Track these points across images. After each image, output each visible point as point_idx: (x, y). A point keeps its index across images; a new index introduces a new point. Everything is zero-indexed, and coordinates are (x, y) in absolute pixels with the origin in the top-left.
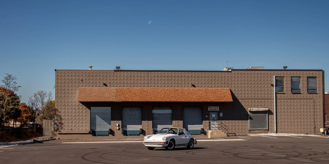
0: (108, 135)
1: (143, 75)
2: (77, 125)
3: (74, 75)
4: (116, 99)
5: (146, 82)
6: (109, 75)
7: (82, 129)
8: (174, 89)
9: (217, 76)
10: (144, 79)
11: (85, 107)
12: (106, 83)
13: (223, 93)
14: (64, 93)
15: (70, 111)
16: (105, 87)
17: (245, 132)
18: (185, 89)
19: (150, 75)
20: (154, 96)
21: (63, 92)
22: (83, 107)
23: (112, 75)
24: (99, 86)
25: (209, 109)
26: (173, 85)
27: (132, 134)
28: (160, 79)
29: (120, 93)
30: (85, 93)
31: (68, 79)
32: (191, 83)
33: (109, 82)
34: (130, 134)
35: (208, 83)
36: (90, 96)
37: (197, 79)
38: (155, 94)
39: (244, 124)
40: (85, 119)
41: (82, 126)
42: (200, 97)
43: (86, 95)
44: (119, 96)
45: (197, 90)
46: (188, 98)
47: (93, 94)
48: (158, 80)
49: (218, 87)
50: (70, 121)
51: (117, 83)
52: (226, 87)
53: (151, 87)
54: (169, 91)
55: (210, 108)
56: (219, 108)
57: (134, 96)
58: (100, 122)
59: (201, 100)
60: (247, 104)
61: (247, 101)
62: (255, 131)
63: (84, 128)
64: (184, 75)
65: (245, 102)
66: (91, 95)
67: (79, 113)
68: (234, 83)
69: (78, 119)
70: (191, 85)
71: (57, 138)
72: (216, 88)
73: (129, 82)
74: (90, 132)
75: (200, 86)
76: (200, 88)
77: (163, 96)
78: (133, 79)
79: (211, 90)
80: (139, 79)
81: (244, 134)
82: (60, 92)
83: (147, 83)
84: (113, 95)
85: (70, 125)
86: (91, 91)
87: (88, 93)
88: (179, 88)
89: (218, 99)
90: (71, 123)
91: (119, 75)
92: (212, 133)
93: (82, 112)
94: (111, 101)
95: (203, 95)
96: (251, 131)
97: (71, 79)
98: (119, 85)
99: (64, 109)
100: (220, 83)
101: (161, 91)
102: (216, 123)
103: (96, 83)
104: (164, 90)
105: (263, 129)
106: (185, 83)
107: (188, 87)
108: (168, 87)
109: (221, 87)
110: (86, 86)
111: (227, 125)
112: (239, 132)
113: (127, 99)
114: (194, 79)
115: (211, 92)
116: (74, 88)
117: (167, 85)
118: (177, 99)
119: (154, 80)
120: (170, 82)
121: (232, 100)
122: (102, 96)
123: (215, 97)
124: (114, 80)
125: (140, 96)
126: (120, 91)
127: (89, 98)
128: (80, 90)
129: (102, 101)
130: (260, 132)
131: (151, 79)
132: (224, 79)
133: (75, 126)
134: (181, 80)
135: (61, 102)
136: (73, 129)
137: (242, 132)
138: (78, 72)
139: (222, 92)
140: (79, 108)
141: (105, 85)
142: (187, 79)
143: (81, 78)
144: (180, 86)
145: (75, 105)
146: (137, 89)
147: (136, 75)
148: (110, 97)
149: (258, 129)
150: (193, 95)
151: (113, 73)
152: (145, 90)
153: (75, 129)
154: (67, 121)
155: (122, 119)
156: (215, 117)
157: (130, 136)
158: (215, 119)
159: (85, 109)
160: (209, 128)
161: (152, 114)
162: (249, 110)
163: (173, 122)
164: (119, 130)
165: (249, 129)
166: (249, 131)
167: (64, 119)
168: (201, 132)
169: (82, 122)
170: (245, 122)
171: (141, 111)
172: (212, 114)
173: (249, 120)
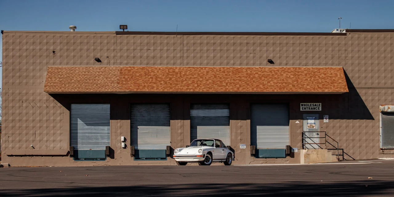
0: (104, 159)
1: (172, 41)
2: (45, 139)
3: (38, 41)
4: (118, 88)
5: (178, 55)
6: (106, 41)
7: (54, 148)
8: (234, 68)
9: (317, 42)
10: (174, 50)
11: (59, 104)
12: (101, 57)
13: (330, 77)
14: (20, 77)
15: (31, 112)
16: (98, 65)
17: (373, 153)
18: (254, 69)
19: (185, 42)
20: (193, 82)
21: (18, 74)
22: (55, 105)
23: (113, 41)
24: (87, 64)
25: (301, 107)
26: (232, 62)
27: (152, 157)
28: (205, 48)
29: (126, 77)
30: (59, 76)
31: (27, 50)
32: (267, 57)
33: (106, 55)
34: (148, 157)
35: (300, 57)
36: (69, 83)
37: (278, 49)
38: (194, 78)
39: (371, 138)
40: (61, 127)
41: (54, 141)
42: (284, 84)
43: (61, 80)
44: (124, 83)
45: (278, 71)
46: (261, 86)
47: (75, 79)
48: (201, 50)
49: (319, 64)
50: (31, 132)
51: (121, 57)
52: (336, 65)
53: (187, 64)
54: (224, 72)
55: (305, 105)
56: (321, 105)
57: (154, 81)
58: (89, 133)
59: (285, 89)
60: (377, 98)
61: (377, 91)
62: (392, 152)
63: (59, 145)
64: (252, 42)
65: (372, 93)
66: (71, 80)
67: (48, 115)
68: (352, 57)
69: (47, 127)
70: (266, 61)
71: (5, 164)
72: (316, 66)
73: (145, 55)
74: (69, 152)
75: (285, 62)
76: (285, 67)
77: (211, 81)
78: (152, 48)
79: (305, 71)
80: (166, 48)
81: (371, 158)
82: (11, 75)
83: (180, 57)
84: (113, 80)
85: (31, 139)
86: (72, 72)
87: (65, 76)
88: (243, 67)
89: (319, 87)
90: (33, 135)
91: (125, 41)
92: (307, 156)
93: (54, 114)
94: (109, 91)
95: (290, 81)
96: (386, 152)
97: (33, 50)
98: (126, 62)
99: (20, 107)
100: (324, 56)
101: (208, 72)
102: (316, 136)
103: (81, 56)
104: (212, 70)
106: (254, 57)
107: (260, 64)
108: (221, 64)
109: (326, 64)
110: (60, 64)
111: (337, 139)
112: (360, 153)
113: (141, 87)
114: (272, 49)
115: (306, 75)
116: (38, 68)
117: (219, 61)
118: (238, 88)
119: (194, 50)
120: (225, 55)
121: (347, 90)
122: (92, 81)
123: (314, 83)
124: (116, 51)
125: (166, 83)
126: (127, 72)
127: (67, 86)
128: (50, 70)
129: (92, 91)
131: (187, 50)
132: (330, 49)
133: (40, 141)
134: (247, 50)
135: (13, 94)
136: (37, 147)
137: (366, 153)
138: (47, 36)
139: (328, 75)
140: (47, 107)
141: (98, 60)
142: (258, 49)
143: (52, 48)
144: (245, 62)
145: (40, 100)
146: (161, 69)
147: (159, 42)
148: (107, 84)
150: (270, 80)
151: (114, 37)
152: (177, 70)
153: (40, 148)
154: (24, 132)
155: (131, 127)
156: (315, 124)
157: (147, 161)
158: (314, 128)
159: (60, 107)
160: (301, 145)
161: (191, 117)
162: (381, 111)
163: (231, 134)
164: (126, 148)
165: (381, 147)
166: (381, 151)
167: (20, 127)
168: (286, 153)
169: (54, 134)
170: (373, 133)
171: (170, 112)
172: (307, 118)
173: (381, 129)
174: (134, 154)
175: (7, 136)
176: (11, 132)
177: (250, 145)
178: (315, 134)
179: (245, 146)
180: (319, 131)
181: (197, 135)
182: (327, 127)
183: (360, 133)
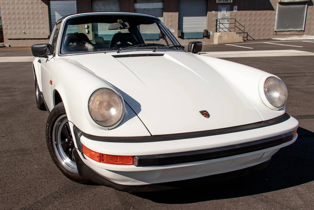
2: (32, 27)
7: (39, 33)
11: (40, 1)
15: (21, 7)
17: (268, 35)
39: (268, 23)
40: (42, 18)
41: (39, 28)
50: (22, 22)
62: (283, 33)
63: (42, 31)
67: (33, 9)
69: (33, 18)
71: (7, 45)
74: (50, 37)
81: (267, 38)
85: (23, 27)
90: (24, 24)
92: (220, 37)
93: (37, 8)
96: (278, 33)
99: (12, 3)
102: (227, 22)
105: (297, 29)
111: (243, 24)
112: (259, 34)
130: (291, 34)
133: (29, 28)
136: (28, 32)
137: (263, 35)
140: (32, 3)
149: (288, 30)
153: (30, 33)
154: (18, 22)
156: (226, 13)
158: (226, 16)
159: (41, 3)
160: (215, 29)
161: (135, 9)
162: (279, 1)
164: (89, 34)
165: (275, 30)
166: (275, 33)
167: (14, 19)
168: (204, 35)
169: (38, 23)
170: (270, 19)
171: (120, 5)
172: (221, 8)
173: (276, 16)
175: (6, 25)
176: (8, 22)
177: (178, 30)
178: (226, 20)
179: (174, 31)
180: (229, 18)
182: (235, 15)
183: (260, 20)
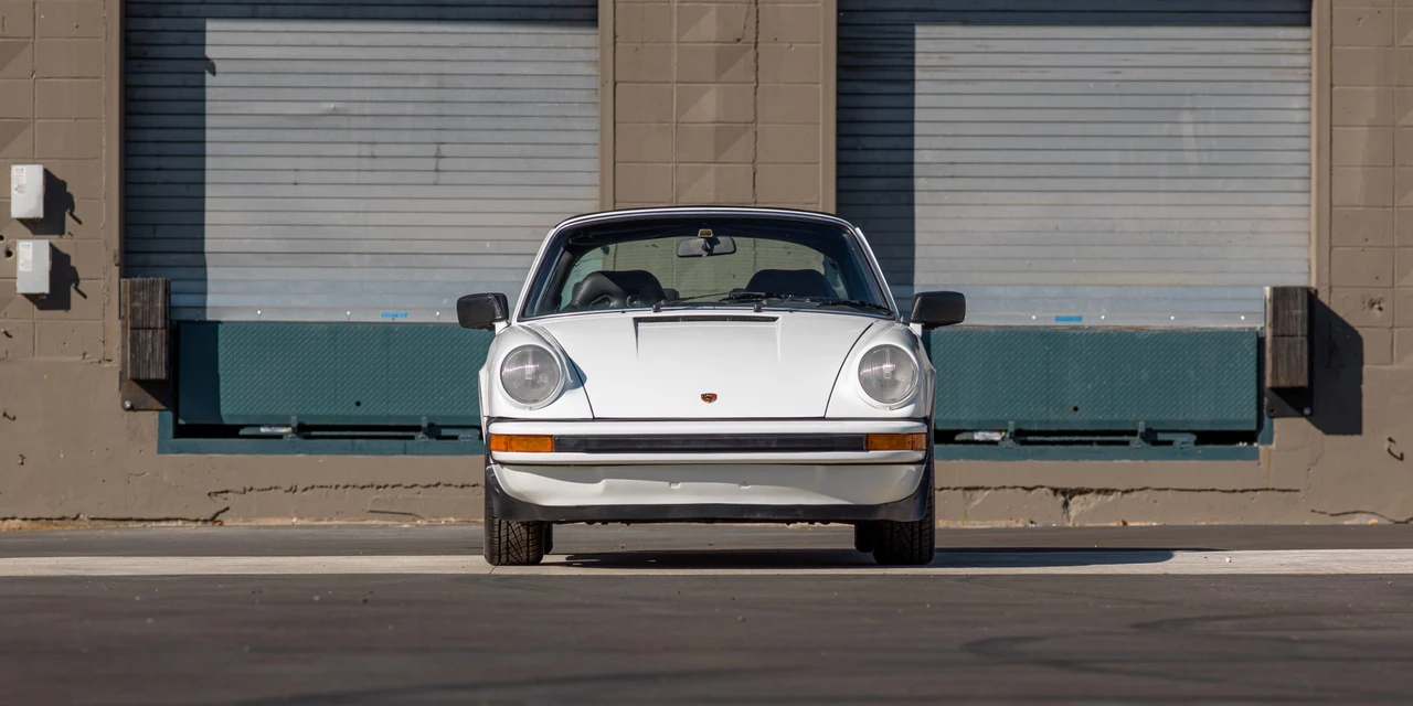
27: (374, 410)
155: (134, 53)
157: (321, 459)
163: (1329, 143)
164: (66, 306)
174: (158, 372)
181: (918, 156)
